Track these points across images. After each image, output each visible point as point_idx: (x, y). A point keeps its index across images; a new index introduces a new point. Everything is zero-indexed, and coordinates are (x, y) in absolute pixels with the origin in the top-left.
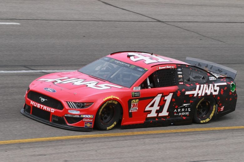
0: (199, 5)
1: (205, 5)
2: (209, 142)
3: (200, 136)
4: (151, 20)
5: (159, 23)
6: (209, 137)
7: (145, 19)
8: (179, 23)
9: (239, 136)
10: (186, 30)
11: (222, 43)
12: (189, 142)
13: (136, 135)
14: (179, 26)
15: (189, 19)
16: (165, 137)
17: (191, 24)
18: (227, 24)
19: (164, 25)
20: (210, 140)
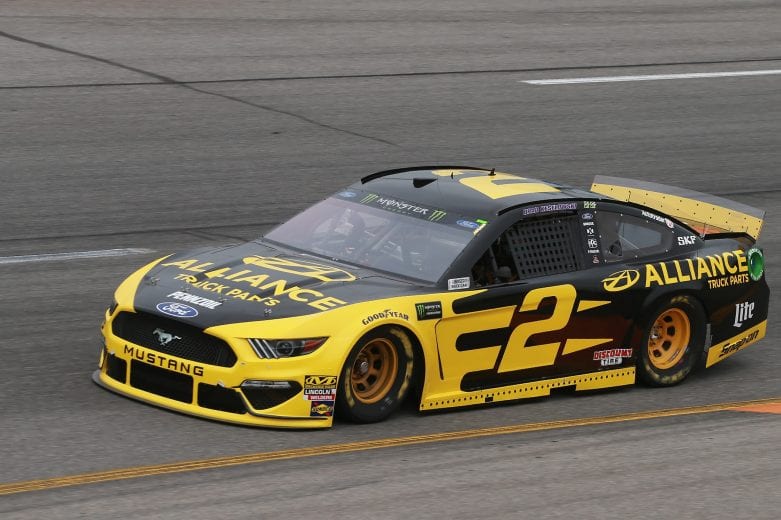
0: (311, 21)
1: (331, 20)
2: (320, 497)
3: (287, 478)
4: (138, 78)
5: (169, 88)
6: (319, 477)
7: (119, 75)
8: (237, 87)
9: (426, 469)
10: (263, 107)
11: (385, 145)
12: (244, 500)
13: (58, 490)
14: (236, 95)
15: (276, 68)
16: (164, 487)
17: (281, 86)
18: (404, 81)
19: (186, 93)
20: (321, 489)
